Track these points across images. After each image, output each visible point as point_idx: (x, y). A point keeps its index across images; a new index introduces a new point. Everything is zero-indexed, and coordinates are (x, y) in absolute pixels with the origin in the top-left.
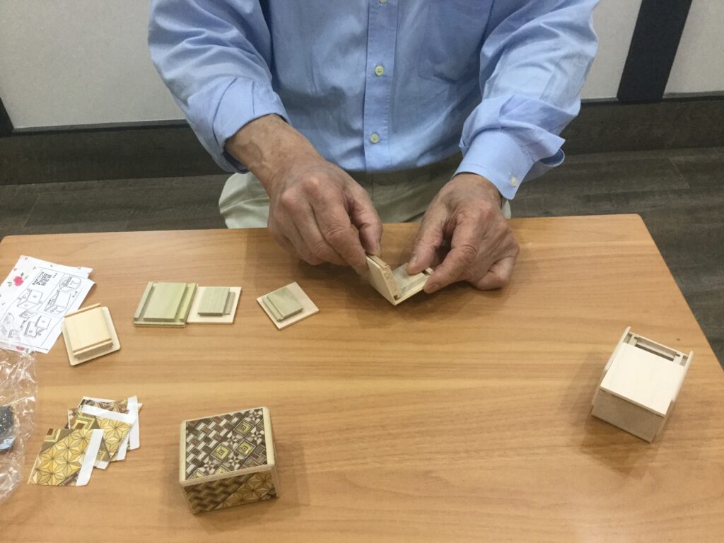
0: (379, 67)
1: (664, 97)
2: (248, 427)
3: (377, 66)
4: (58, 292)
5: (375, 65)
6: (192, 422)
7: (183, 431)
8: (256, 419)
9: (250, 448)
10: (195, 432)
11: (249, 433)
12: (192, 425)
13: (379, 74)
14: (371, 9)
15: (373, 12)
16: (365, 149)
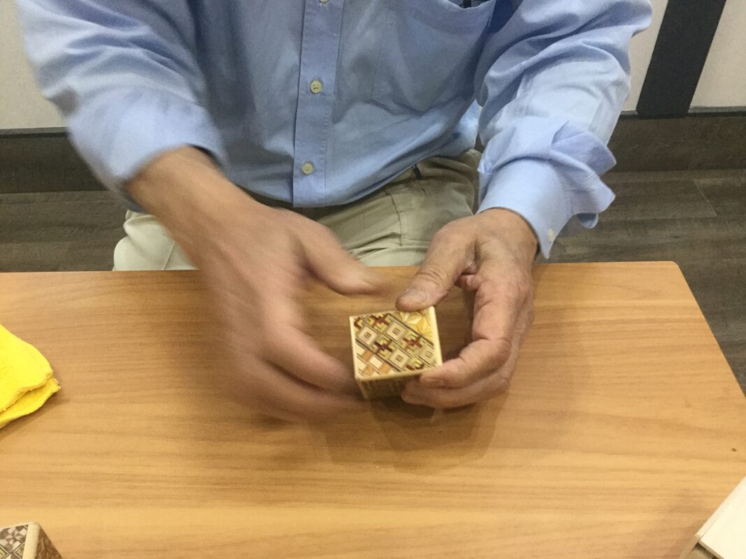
0: (316, 83)
1: (689, 111)
3: (312, 81)
5: (309, 80)
8: (15, 541)
13: (316, 91)
14: (307, 10)
15: (308, 13)
16: (294, 179)
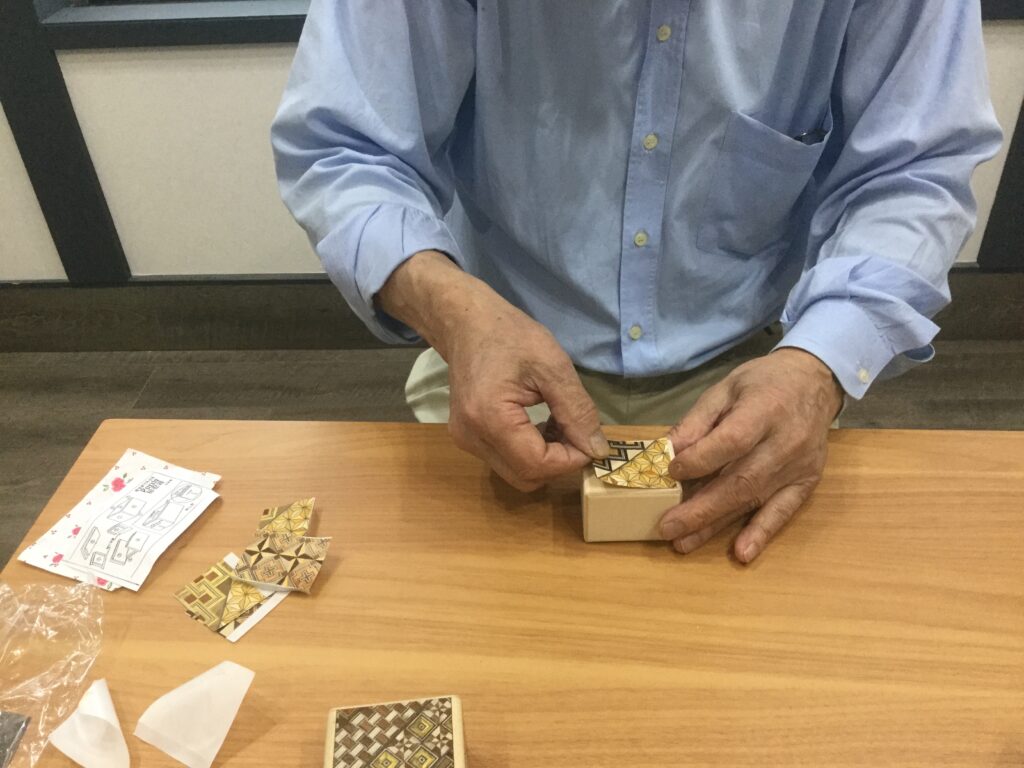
0: (641, 235)
2: (428, 726)
3: (637, 233)
4: (168, 502)
5: (634, 233)
6: (346, 711)
7: (332, 725)
8: (441, 713)
9: (430, 760)
10: (348, 727)
11: (429, 736)
12: (346, 716)
13: (640, 244)
14: (632, 158)
15: (634, 162)
16: (623, 348)
